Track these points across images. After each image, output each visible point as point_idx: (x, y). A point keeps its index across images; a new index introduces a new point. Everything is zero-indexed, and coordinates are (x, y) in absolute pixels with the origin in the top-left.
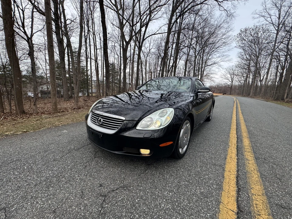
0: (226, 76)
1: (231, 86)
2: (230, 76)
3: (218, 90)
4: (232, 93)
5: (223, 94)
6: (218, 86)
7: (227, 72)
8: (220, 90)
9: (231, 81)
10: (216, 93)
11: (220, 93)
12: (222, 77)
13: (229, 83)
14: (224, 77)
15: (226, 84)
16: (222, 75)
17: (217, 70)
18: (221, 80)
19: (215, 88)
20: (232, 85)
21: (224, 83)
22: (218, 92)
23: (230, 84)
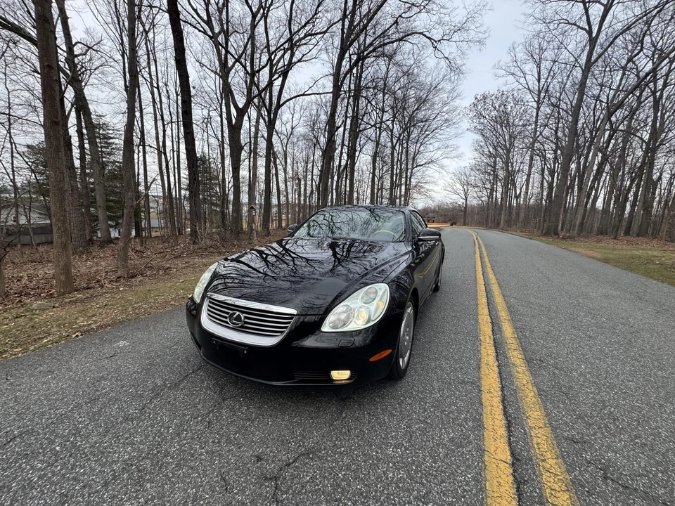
1: (465, 208)
8: (445, 215)
9: (464, 197)
10: (438, 222)
11: (445, 222)
15: (454, 204)
19: (435, 211)
22: (441, 220)
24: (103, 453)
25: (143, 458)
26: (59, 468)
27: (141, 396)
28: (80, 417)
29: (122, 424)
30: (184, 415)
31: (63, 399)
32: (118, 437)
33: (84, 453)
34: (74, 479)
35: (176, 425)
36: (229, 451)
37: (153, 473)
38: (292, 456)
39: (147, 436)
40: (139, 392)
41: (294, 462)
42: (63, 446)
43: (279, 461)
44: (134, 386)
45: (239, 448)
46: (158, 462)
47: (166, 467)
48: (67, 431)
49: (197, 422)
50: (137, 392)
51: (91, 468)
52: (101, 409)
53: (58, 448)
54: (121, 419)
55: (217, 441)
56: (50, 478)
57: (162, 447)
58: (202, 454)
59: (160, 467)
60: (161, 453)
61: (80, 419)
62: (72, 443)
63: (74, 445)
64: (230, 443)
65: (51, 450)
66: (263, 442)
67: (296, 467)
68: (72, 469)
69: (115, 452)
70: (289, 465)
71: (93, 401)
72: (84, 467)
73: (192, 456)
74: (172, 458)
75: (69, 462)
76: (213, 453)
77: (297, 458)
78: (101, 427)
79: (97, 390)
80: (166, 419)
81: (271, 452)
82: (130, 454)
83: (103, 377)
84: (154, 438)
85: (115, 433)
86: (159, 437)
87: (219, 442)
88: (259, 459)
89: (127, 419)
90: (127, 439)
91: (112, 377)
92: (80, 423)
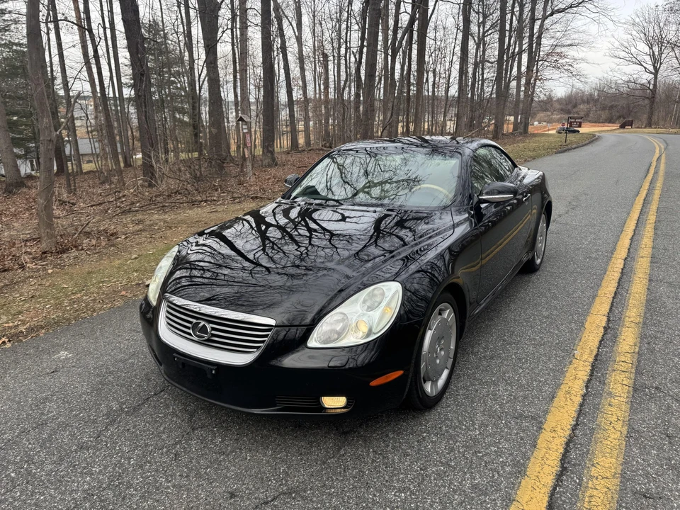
0: (633, 50)
1: (654, 91)
2: (647, 49)
3: (604, 109)
4: (655, 118)
5: (623, 126)
6: (600, 91)
7: (634, 33)
8: (612, 107)
9: (651, 68)
10: (597, 121)
11: (610, 120)
12: (617, 53)
13: (646, 77)
14: (623, 54)
15: (632, 85)
16: (617, 44)
17: (593, 29)
18: (613, 66)
19: (589, 100)
20: (655, 85)
21: (625, 78)
22: (604, 117)
23: (649, 82)
24: (61, 482)
25: (104, 489)
26: (18, 494)
27: (94, 422)
28: (30, 444)
29: (76, 453)
30: (146, 445)
31: (6, 423)
32: (74, 466)
33: (41, 481)
34: (36, 505)
35: (138, 455)
36: (199, 486)
37: (116, 504)
38: (271, 494)
39: (106, 467)
40: (92, 417)
41: (272, 500)
42: (18, 473)
43: (256, 498)
44: (85, 410)
45: (211, 483)
46: (121, 493)
47: (130, 499)
48: (19, 458)
49: (162, 454)
50: (89, 417)
51: (51, 496)
52: (51, 435)
53: (13, 475)
54: (75, 447)
55: (185, 475)
56: (11, 503)
57: (123, 479)
58: (168, 487)
59: (124, 498)
60: (123, 485)
61: (30, 446)
62: (26, 470)
63: (29, 473)
64: (200, 477)
65: (6, 476)
66: (238, 477)
67: (275, 506)
68: (32, 495)
69: (73, 481)
70: (266, 503)
71: (41, 425)
72: (44, 494)
73: (157, 489)
74: (136, 490)
75: (27, 488)
76: (181, 487)
77: (277, 497)
78: (54, 454)
79: (43, 414)
80: (126, 449)
81: (247, 489)
82: (90, 484)
83: (47, 398)
84: (114, 469)
85: (71, 462)
86: (119, 468)
87: (187, 476)
88: (232, 495)
89: (82, 447)
90: (84, 469)
91: (58, 398)
92: (31, 450)
